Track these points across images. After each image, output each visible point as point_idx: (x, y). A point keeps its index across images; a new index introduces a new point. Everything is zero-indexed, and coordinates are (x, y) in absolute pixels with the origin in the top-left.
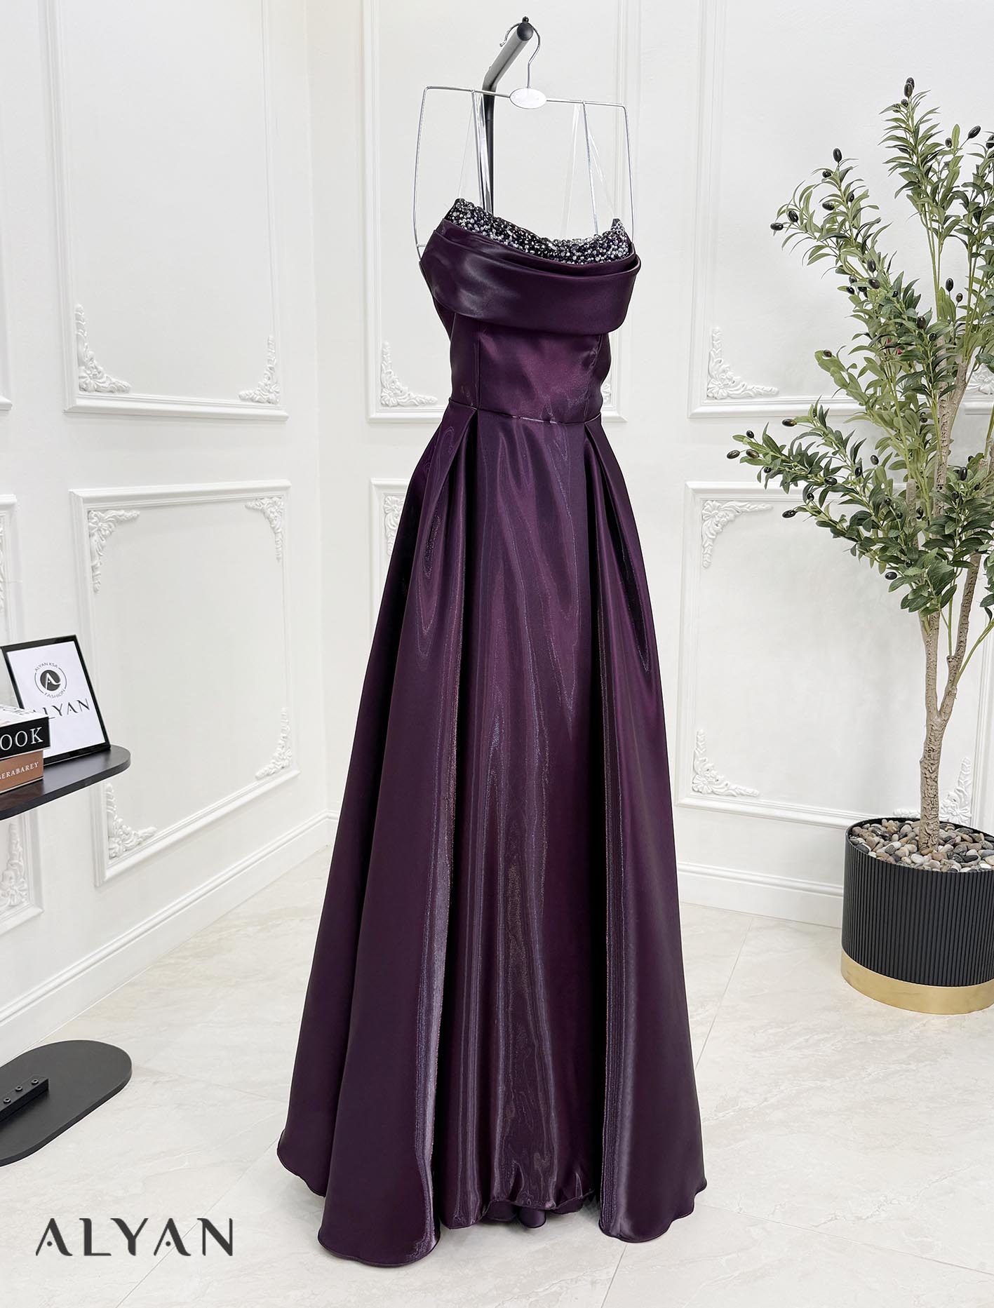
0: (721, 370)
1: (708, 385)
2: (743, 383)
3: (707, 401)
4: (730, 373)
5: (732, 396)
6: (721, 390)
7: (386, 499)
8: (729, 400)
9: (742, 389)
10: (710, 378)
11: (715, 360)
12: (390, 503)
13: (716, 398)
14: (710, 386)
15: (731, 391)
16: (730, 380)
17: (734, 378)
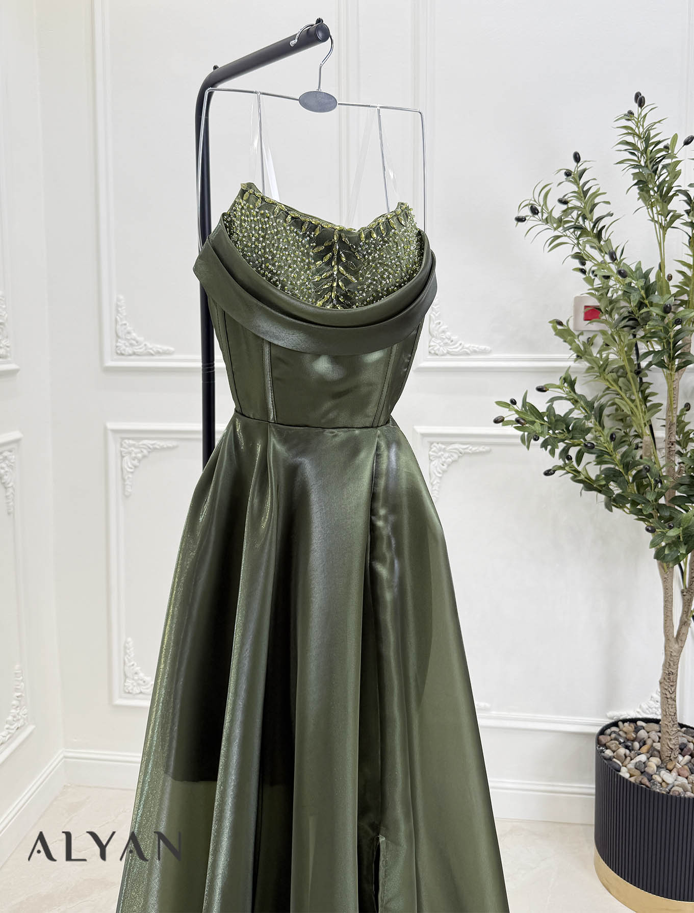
0: (440, 330)
1: (429, 343)
2: (460, 342)
3: (429, 357)
4: (448, 334)
5: (452, 353)
6: (441, 348)
7: (123, 443)
8: (449, 357)
9: (461, 347)
10: (430, 337)
11: (435, 323)
12: (127, 447)
13: (437, 355)
14: (432, 344)
15: (451, 349)
16: (449, 339)
17: (453, 338)
